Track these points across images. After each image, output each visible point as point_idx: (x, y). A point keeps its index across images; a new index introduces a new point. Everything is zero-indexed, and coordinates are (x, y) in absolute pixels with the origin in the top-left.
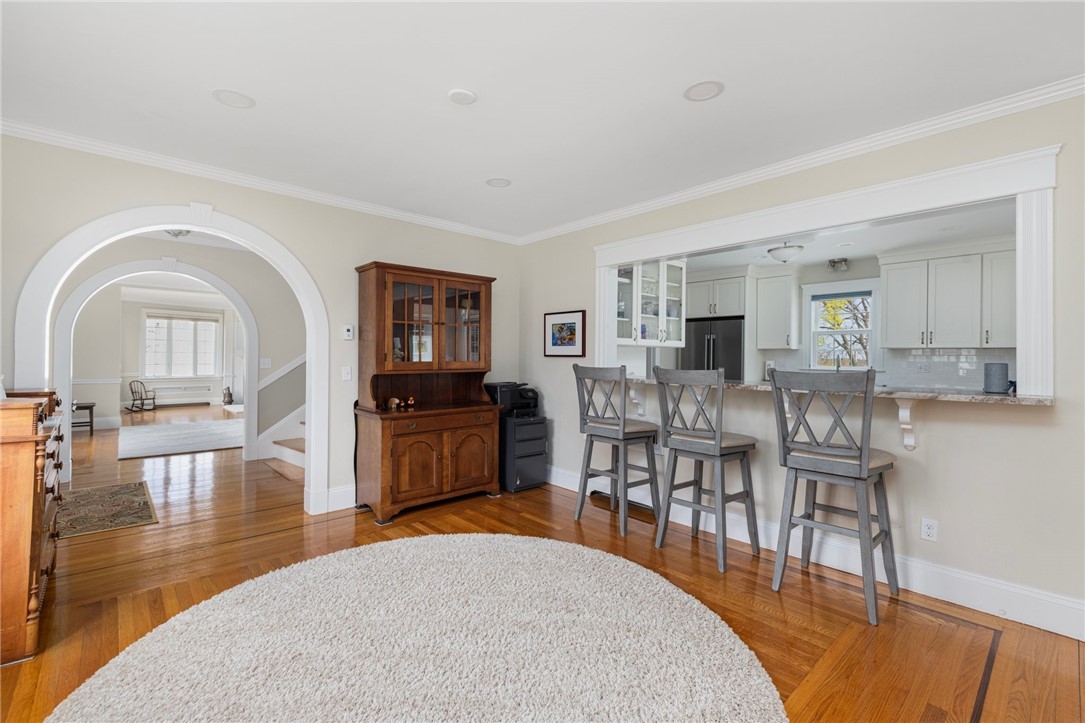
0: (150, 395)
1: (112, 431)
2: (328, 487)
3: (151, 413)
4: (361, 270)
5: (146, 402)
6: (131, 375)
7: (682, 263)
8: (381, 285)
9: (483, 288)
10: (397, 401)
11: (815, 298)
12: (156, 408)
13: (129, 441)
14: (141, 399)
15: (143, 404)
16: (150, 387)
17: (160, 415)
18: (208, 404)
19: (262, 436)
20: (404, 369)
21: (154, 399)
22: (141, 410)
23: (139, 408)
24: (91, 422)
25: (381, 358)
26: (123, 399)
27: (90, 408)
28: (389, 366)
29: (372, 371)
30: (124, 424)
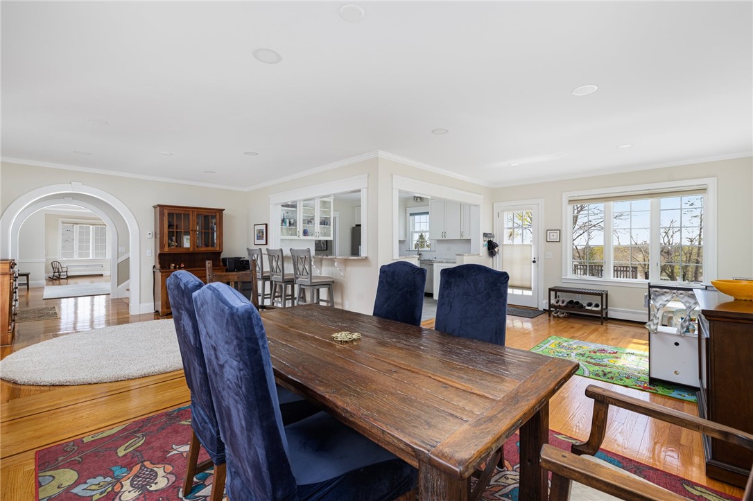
0: (65, 270)
1: (41, 288)
2: (140, 303)
3: (65, 281)
4: (155, 207)
5: (62, 274)
6: (52, 258)
7: (331, 200)
8: (162, 214)
9: (218, 214)
10: (173, 265)
11: (411, 214)
12: (68, 277)
13: (50, 291)
14: (58, 272)
15: (60, 275)
16: (64, 265)
17: (70, 281)
18: (102, 275)
19: (120, 286)
20: (179, 251)
21: (67, 272)
22: (59, 278)
23: (57, 277)
24: (28, 284)
25: (162, 246)
26: (47, 272)
27: (27, 275)
28: (166, 249)
29: (158, 252)
30: (47, 285)
